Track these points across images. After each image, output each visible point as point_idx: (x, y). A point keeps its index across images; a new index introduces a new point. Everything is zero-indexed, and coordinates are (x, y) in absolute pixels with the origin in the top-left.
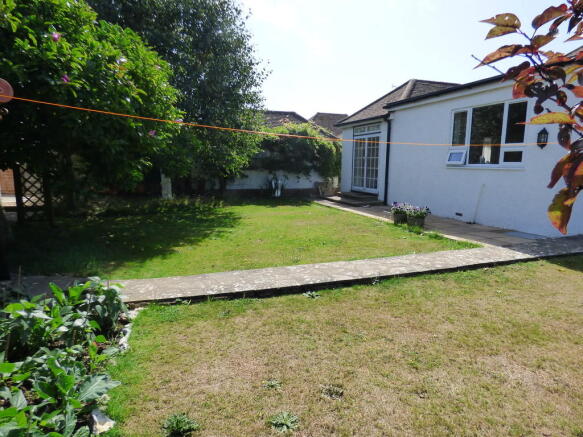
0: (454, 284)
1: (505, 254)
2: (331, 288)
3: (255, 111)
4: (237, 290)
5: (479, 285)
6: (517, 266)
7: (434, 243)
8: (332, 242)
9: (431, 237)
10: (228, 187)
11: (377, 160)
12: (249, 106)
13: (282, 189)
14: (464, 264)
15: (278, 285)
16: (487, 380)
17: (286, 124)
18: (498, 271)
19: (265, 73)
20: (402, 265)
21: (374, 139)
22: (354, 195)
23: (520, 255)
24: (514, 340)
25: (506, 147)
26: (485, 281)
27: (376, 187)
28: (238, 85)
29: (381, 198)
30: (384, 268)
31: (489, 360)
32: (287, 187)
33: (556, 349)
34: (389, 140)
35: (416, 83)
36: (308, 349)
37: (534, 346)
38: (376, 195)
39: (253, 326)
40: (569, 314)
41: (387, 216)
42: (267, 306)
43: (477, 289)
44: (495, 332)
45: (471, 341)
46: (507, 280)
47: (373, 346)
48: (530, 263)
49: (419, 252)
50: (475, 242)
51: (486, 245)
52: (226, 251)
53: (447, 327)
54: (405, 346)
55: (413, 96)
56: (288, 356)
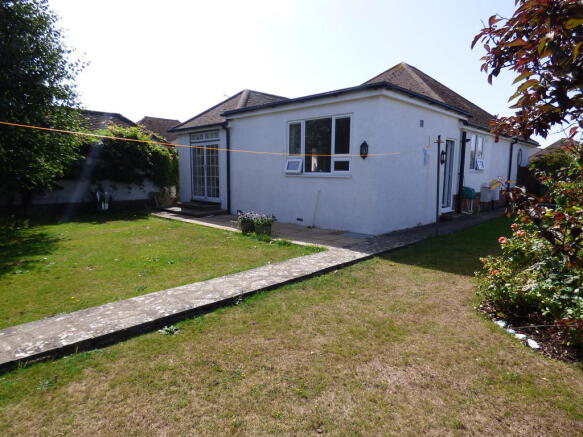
0: (313, 291)
1: (348, 255)
2: (191, 317)
3: (68, 110)
4: (65, 343)
5: (334, 289)
6: (359, 265)
7: (284, 251)
8: (181, 260)
9: (280, 244)
10: (35, 202)
11: (217, 168)
12: (60, 102)
13: (110, 202)
14: (317, 269)
15: (124, 325)
16: (371, 391)
17: (110, 127)
18: (345, 271)
19: (80, 65)
20: (262, 278)
21: (212, 146)
22: (196, 205)
23: (359, 255)
24: (379, 341)
25: (335, 157)
26: (338, 284)
27: (218, 196)
28: (43, 76)
29: (224, 206)
30: (244, 284)
31: (367, 369)
32: (116, 199)
33: (412, 342)
34: (228, 147)
35: (250, 94)
36: (180, 407)
37: (396, 344)
38: (219, 204)
39: (97, 392)
40: (411, 305)
41: (235, 226)
42: (113, 358)
43: (334, 292)
44: (362, 335)
45: (346, 351)
46: (355, 280)
47: (253, 382)
48: (368, 261)
49: (273, 262)
50: (320, 246)
51: (330, 248)
52: (40, 288)
53: (320, 340)
54: (287, 373)
55: (248, 106)
56: (154, 426)
